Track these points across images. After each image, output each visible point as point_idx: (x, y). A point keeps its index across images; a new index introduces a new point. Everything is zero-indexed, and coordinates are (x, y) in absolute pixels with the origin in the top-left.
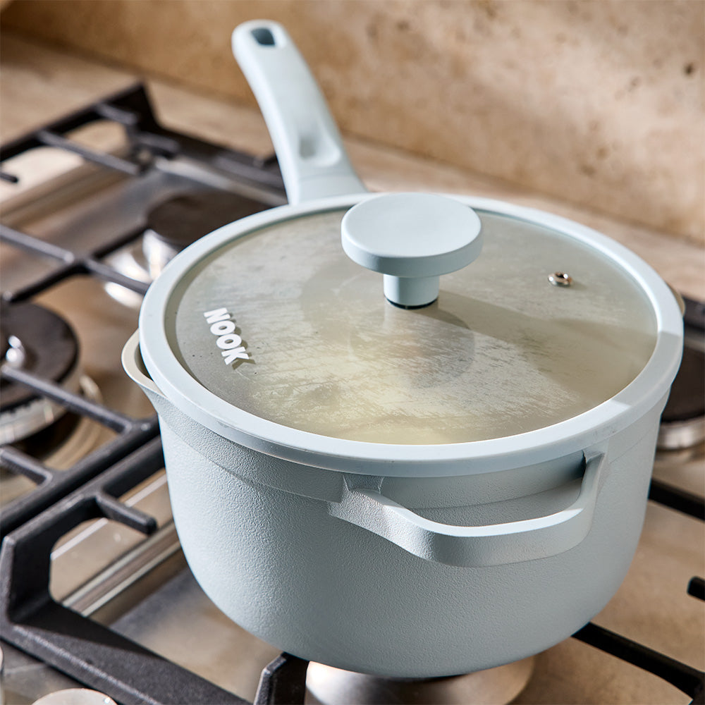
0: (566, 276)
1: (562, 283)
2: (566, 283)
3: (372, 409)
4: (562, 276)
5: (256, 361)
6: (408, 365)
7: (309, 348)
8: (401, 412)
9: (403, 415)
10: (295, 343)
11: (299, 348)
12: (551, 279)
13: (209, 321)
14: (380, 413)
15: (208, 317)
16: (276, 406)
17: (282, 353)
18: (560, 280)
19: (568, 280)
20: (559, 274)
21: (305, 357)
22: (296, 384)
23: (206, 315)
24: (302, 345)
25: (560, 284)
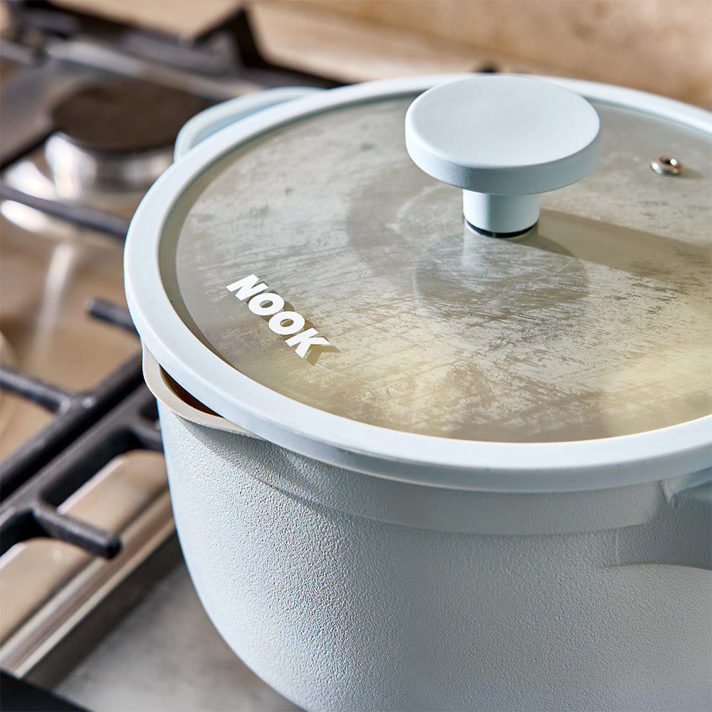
0: (673, 162)
1: (671, 171)
2: (675, 171)
3: (540, 390)
4: (668, 162)
5: (338, 347)
6: (554, 317)
7: (405, 315)
8: (581, 387)
9: (587, 392)
10: (382, 311)
11: (390, 317)
12: (656, 166)
13: (241, 296)
14: (556, 395)
15: (237, 291)
16: (403, 410)
17: (369, 328)
18: (666, 167)
19: (678, 166)
20: (665, 158)
21: (406, 329)
22: (415, 371)
23: (231, 288)
24: (392, 312)
25: (667, 173)
